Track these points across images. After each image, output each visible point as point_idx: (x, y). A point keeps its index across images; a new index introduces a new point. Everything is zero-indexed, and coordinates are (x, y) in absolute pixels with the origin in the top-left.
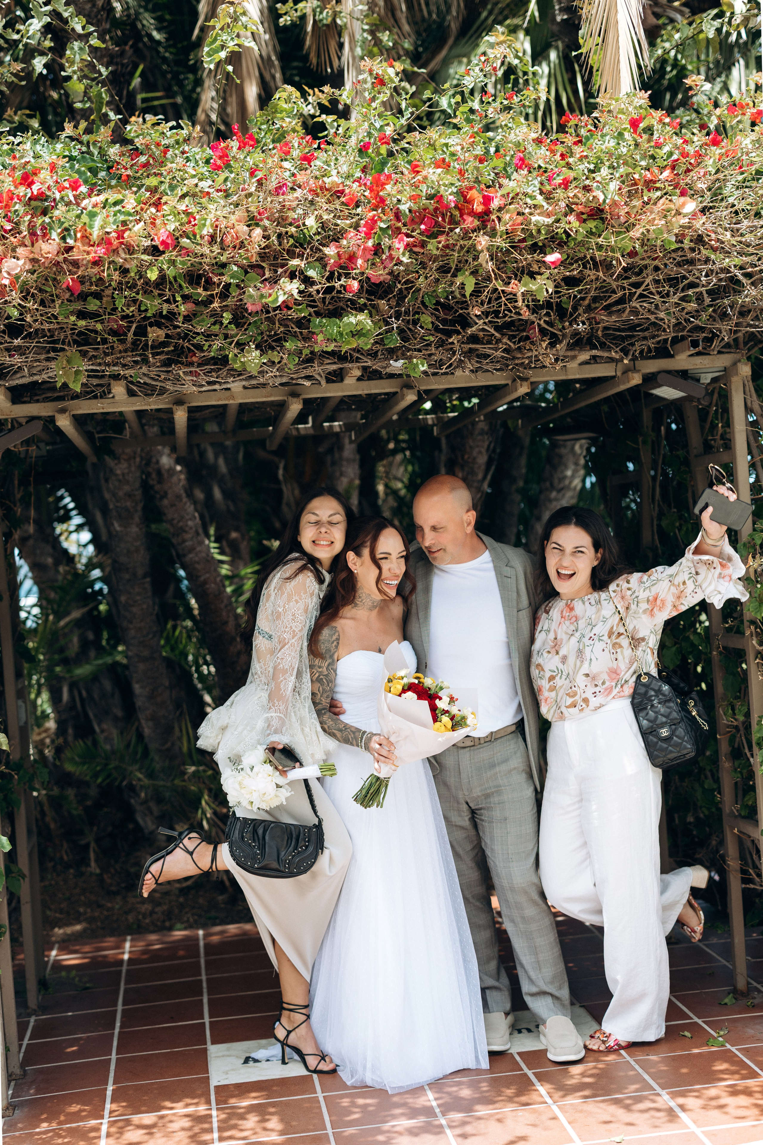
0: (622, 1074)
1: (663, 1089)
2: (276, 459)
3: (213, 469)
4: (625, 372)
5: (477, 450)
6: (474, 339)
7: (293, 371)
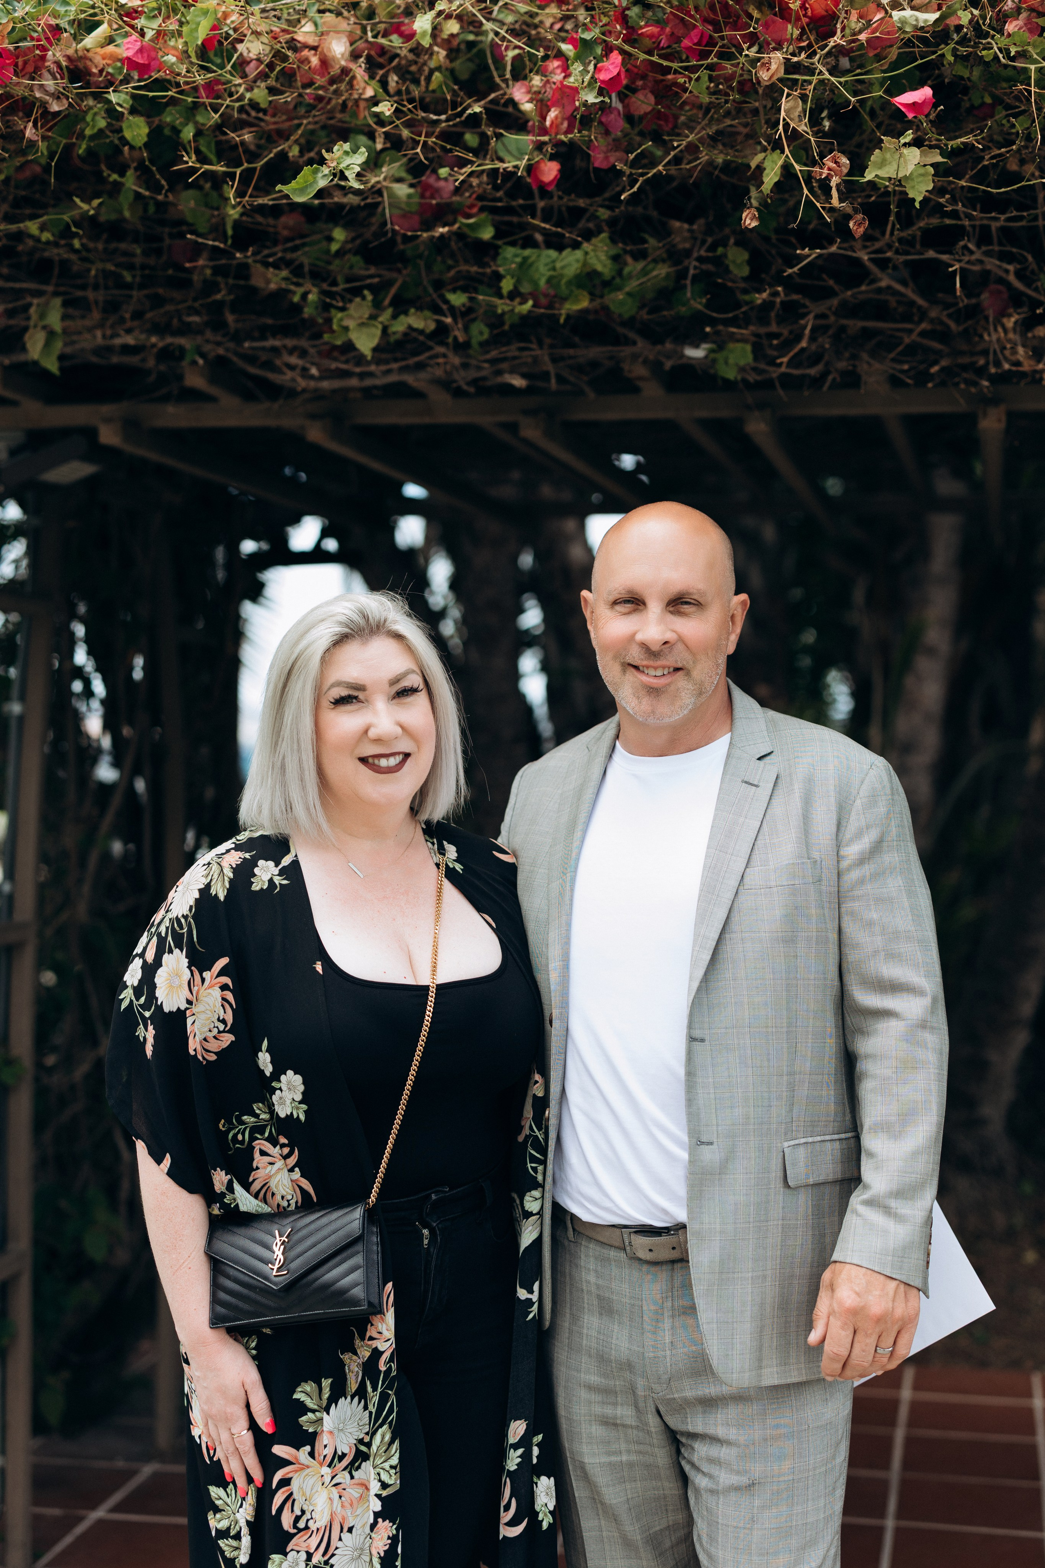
7: (488, 357)
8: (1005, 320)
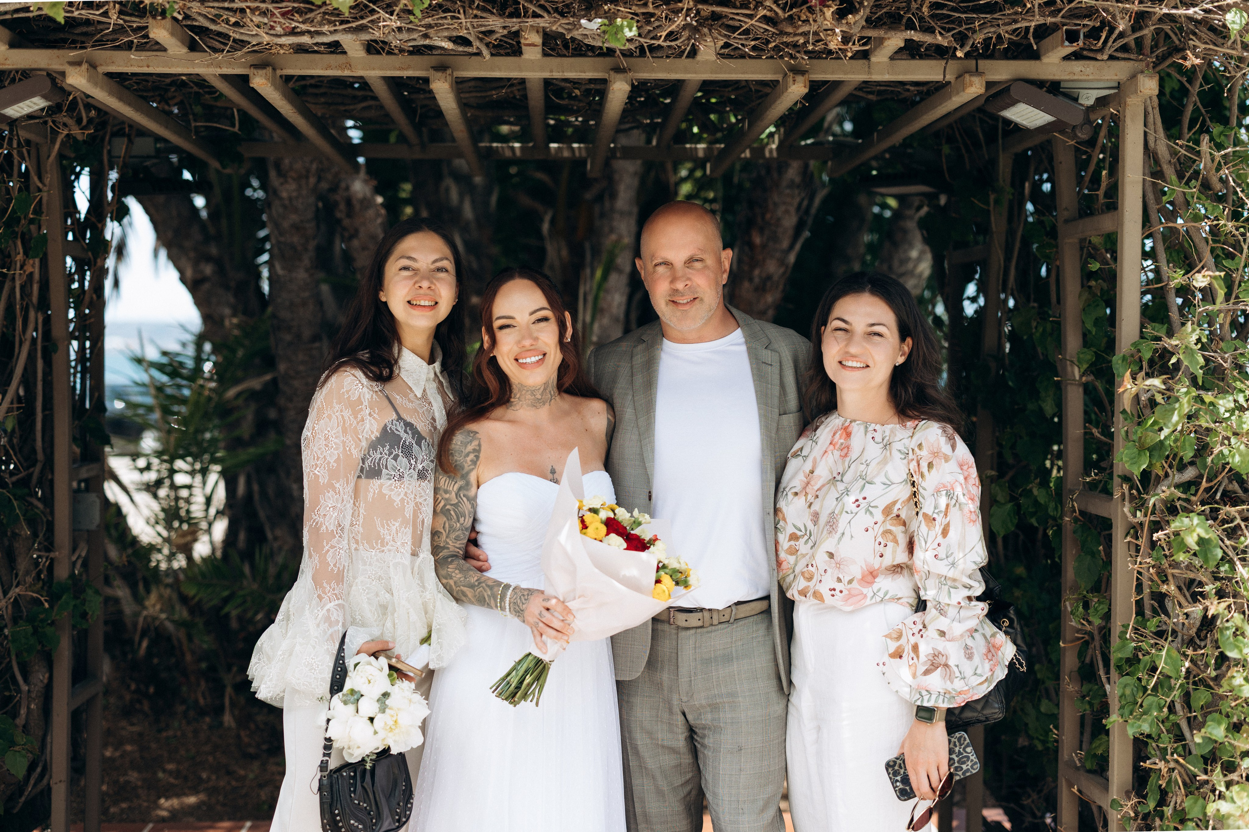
4: (959, 76)
5: (783, 208)
7: (423, 23)
8: (825, 10)
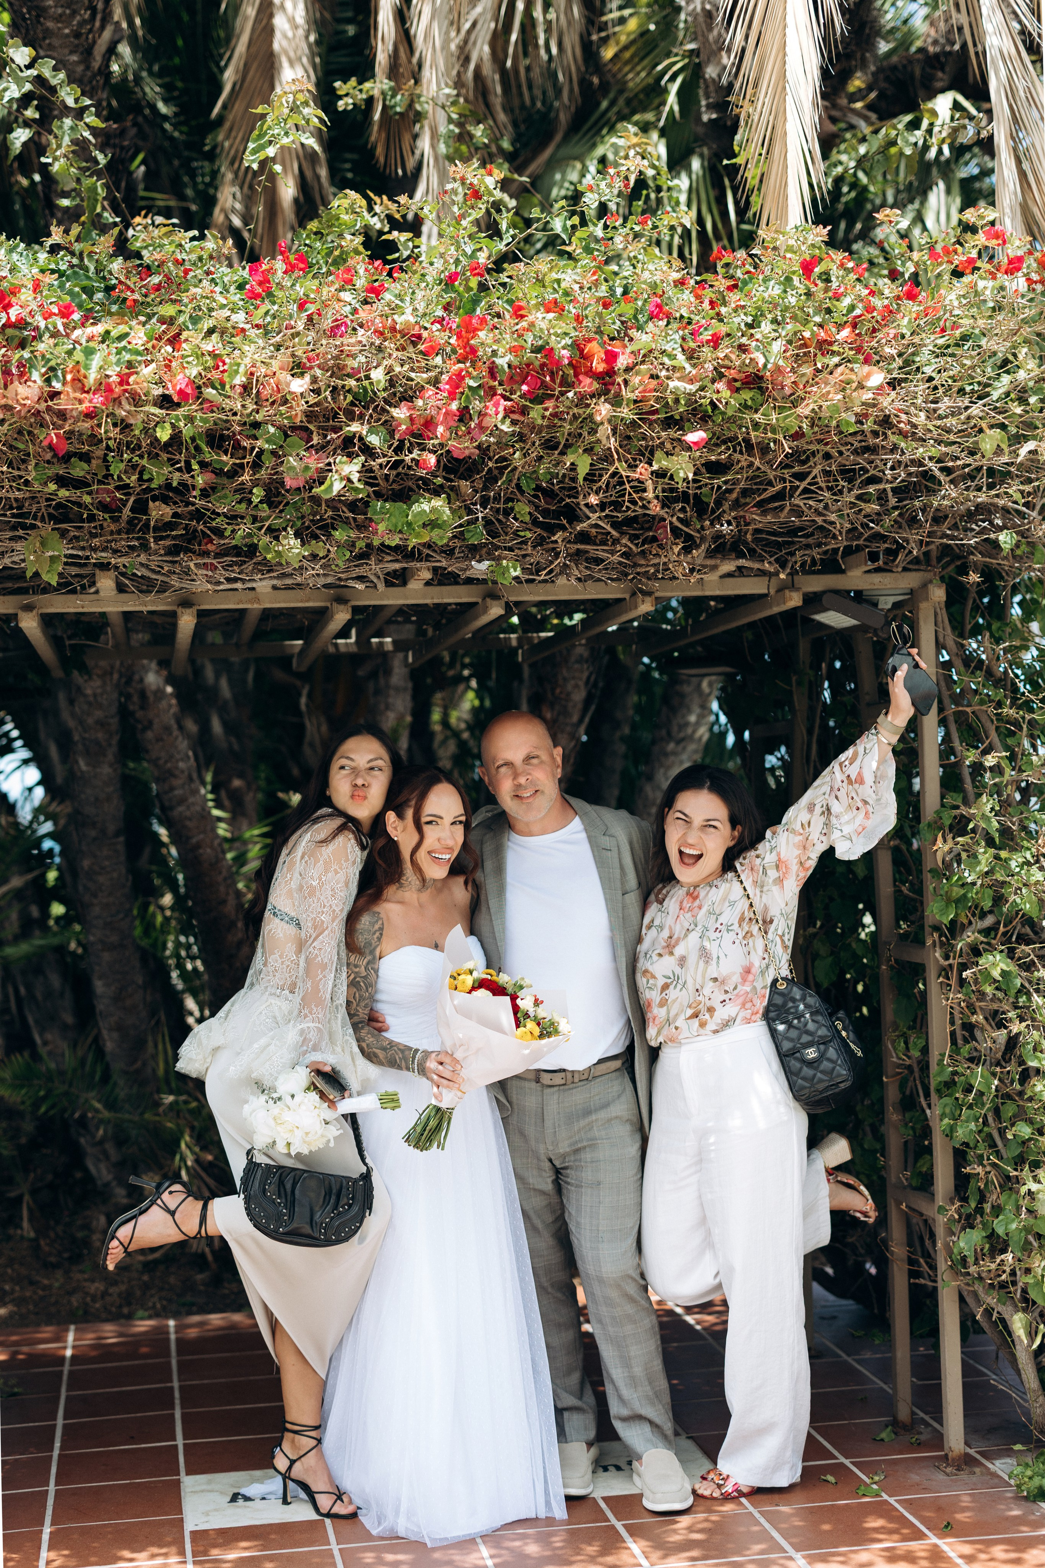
0: (742, 1529)
1: (797, 1550)
2: (298, 683)
3: (213, 693)
4: (780, 590)
5: (573, 682)
6: (584, 537)
7: (341, 569)
8: (674, 547)
